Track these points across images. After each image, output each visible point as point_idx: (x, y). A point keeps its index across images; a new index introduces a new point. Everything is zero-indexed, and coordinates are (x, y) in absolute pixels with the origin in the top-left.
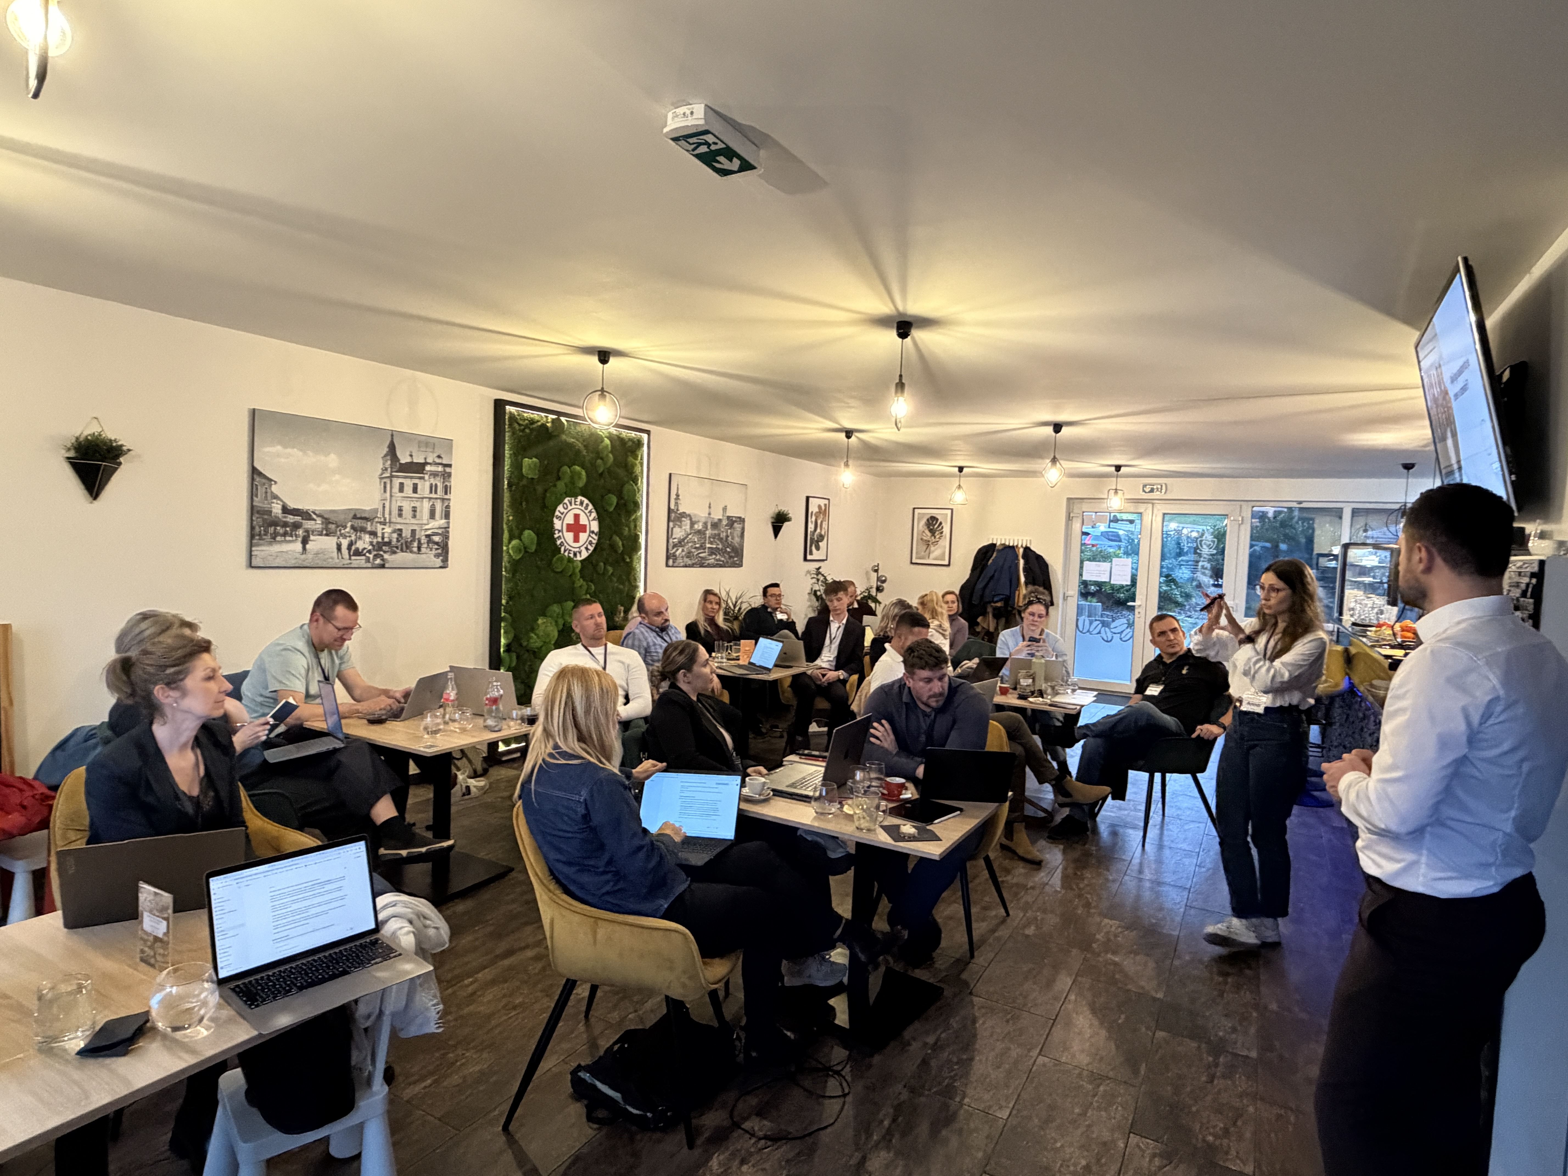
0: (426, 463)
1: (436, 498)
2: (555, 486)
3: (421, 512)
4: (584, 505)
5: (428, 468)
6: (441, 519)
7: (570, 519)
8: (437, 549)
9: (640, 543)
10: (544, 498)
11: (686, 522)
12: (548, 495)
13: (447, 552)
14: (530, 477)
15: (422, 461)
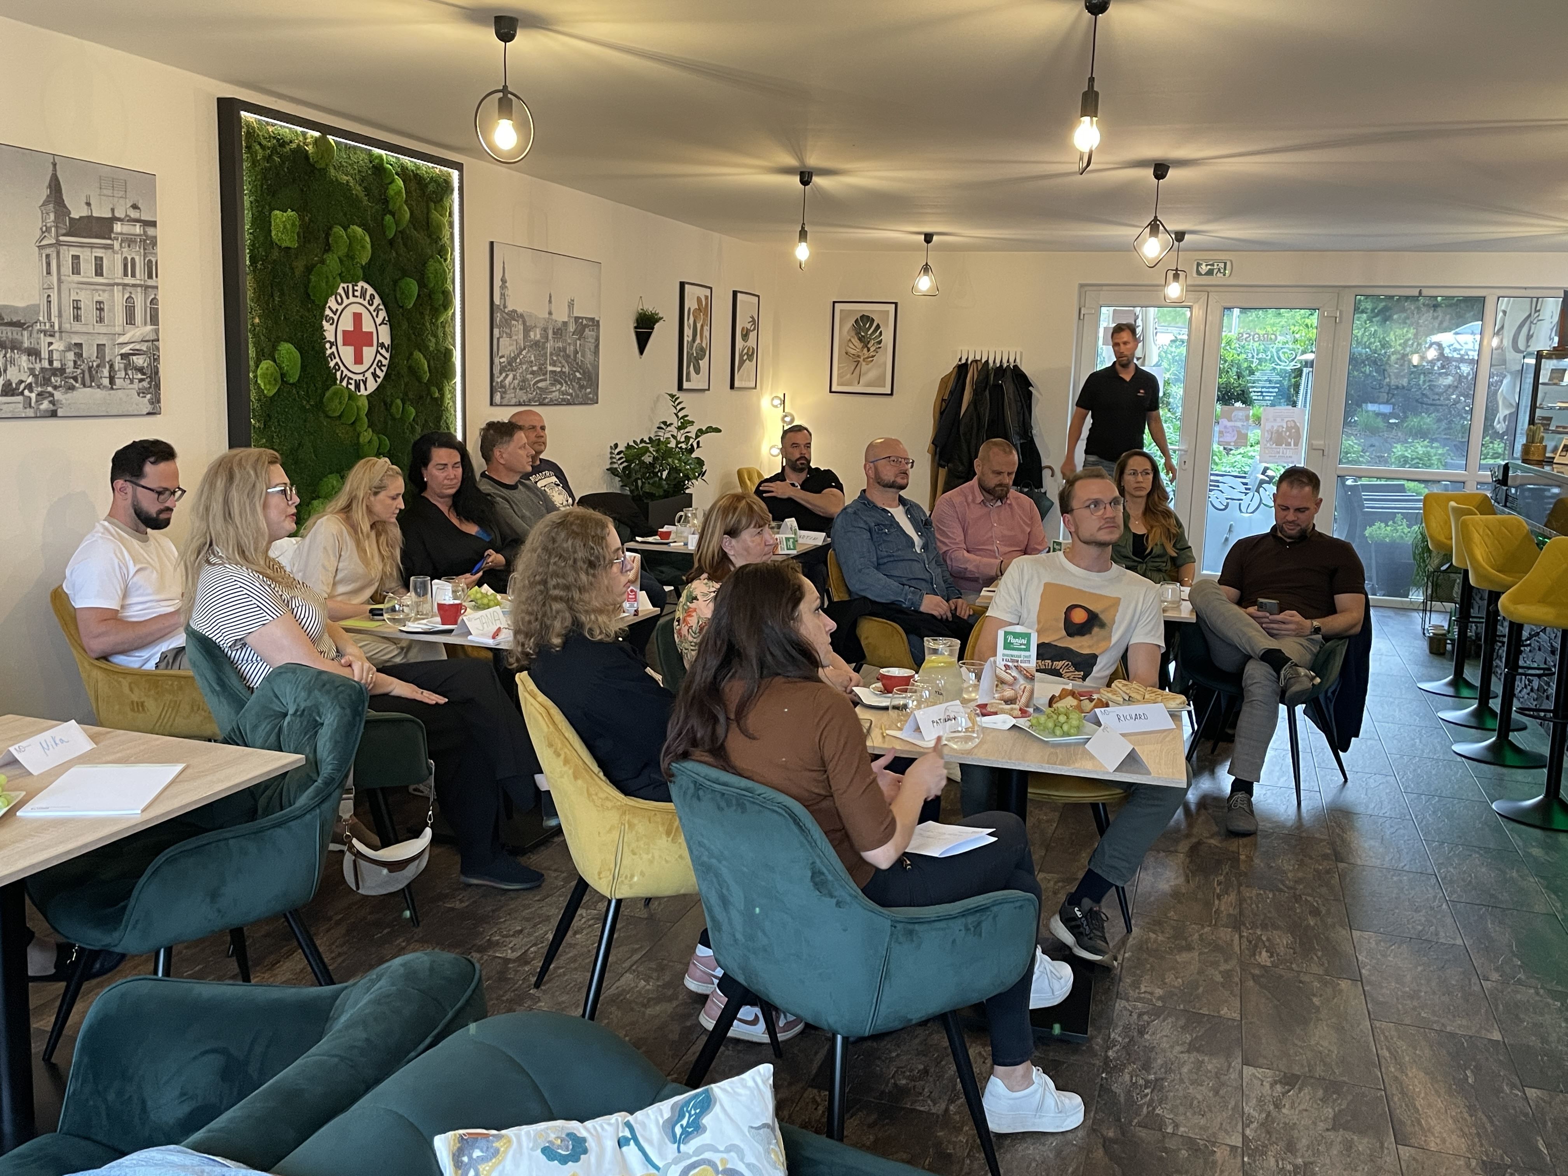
0: (114, 219)
1: (134, 286)
2: (323, 262)
3: (112, 310)
4: (368, 298)
5: (118, 227)
6: (146, 324)
7: (346, 323)
8: (141, 380)
9: (454, 365)
10: (306, 287)
11: (518, 327)
12: (313, 278)
13: (158, 386)
14: (284, 245)
15: (110, 216)
